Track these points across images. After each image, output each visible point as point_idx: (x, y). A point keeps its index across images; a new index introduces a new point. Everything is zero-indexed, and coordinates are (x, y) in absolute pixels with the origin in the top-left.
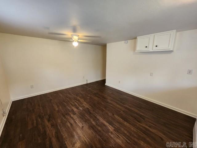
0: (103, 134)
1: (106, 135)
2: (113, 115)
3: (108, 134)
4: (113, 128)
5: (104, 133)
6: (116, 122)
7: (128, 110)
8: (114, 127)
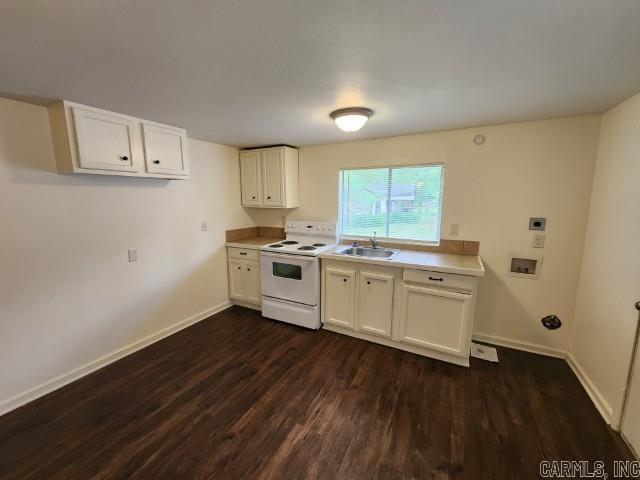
0: (330, 451)
1: (328, 439)
2: (231, 437)
3: (324, 436)
4: (297, 426)
5: (323, 449)
6: (270, 423)
7: (199, 393)
8: (292, 424)
